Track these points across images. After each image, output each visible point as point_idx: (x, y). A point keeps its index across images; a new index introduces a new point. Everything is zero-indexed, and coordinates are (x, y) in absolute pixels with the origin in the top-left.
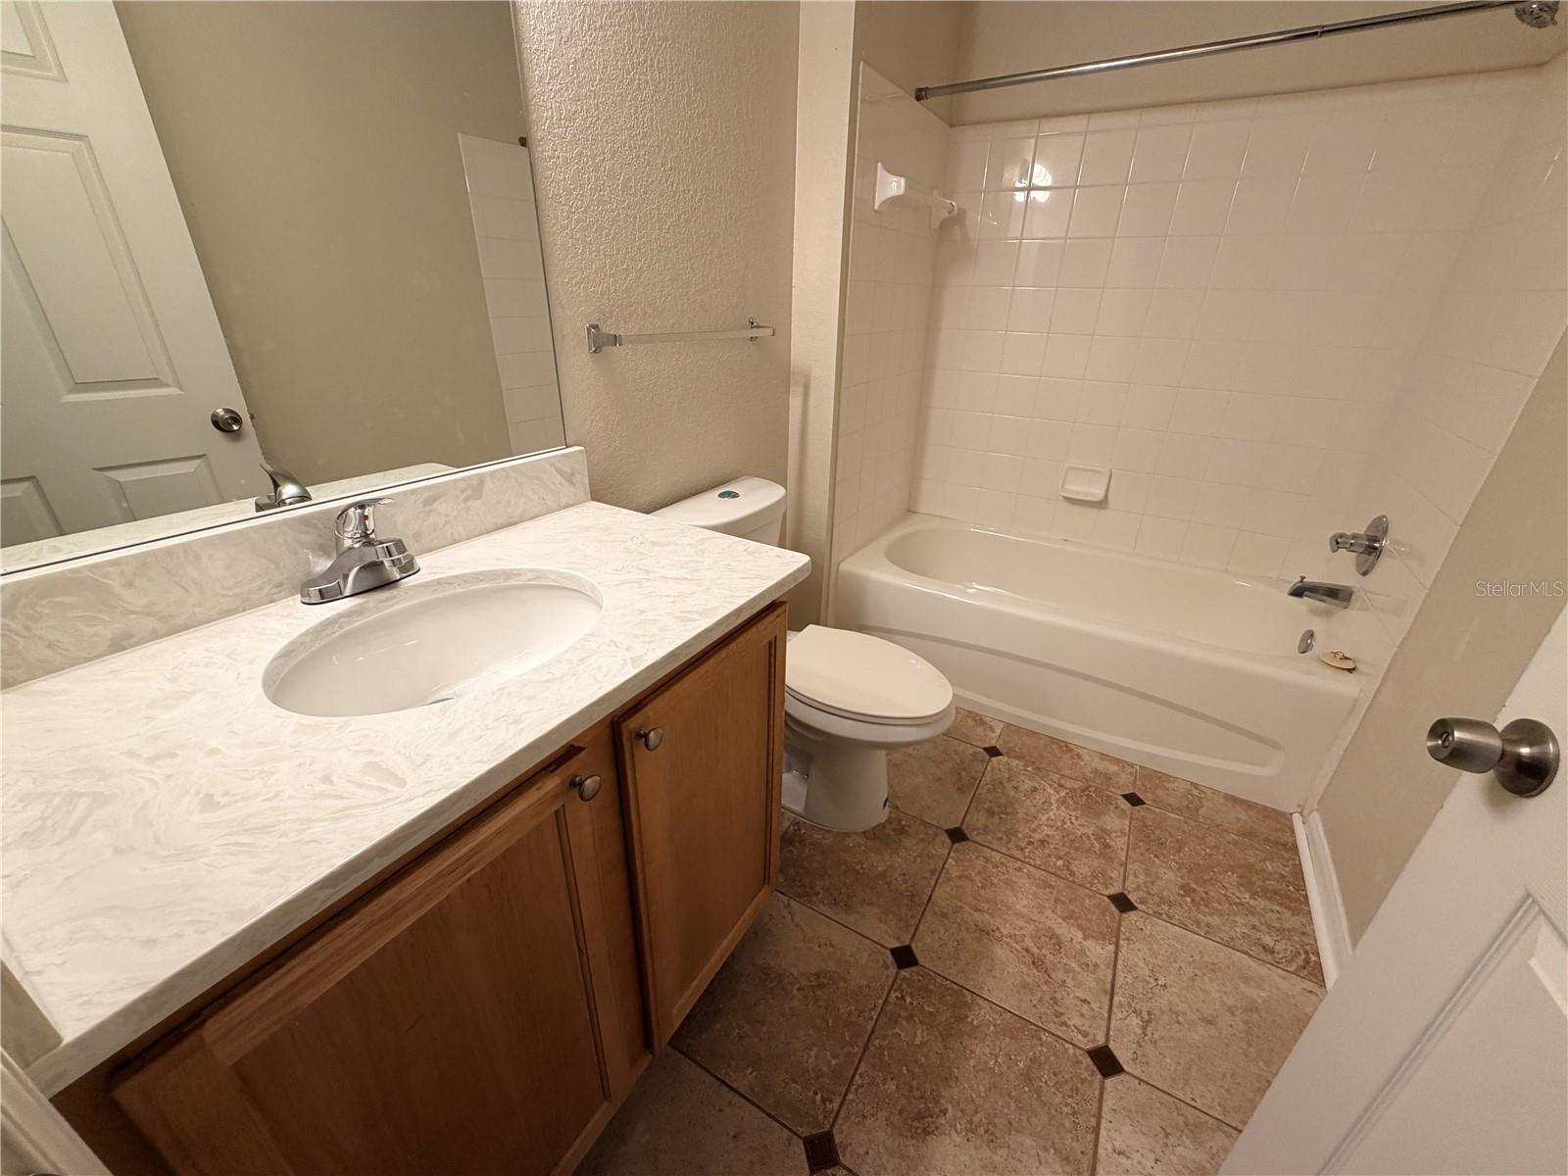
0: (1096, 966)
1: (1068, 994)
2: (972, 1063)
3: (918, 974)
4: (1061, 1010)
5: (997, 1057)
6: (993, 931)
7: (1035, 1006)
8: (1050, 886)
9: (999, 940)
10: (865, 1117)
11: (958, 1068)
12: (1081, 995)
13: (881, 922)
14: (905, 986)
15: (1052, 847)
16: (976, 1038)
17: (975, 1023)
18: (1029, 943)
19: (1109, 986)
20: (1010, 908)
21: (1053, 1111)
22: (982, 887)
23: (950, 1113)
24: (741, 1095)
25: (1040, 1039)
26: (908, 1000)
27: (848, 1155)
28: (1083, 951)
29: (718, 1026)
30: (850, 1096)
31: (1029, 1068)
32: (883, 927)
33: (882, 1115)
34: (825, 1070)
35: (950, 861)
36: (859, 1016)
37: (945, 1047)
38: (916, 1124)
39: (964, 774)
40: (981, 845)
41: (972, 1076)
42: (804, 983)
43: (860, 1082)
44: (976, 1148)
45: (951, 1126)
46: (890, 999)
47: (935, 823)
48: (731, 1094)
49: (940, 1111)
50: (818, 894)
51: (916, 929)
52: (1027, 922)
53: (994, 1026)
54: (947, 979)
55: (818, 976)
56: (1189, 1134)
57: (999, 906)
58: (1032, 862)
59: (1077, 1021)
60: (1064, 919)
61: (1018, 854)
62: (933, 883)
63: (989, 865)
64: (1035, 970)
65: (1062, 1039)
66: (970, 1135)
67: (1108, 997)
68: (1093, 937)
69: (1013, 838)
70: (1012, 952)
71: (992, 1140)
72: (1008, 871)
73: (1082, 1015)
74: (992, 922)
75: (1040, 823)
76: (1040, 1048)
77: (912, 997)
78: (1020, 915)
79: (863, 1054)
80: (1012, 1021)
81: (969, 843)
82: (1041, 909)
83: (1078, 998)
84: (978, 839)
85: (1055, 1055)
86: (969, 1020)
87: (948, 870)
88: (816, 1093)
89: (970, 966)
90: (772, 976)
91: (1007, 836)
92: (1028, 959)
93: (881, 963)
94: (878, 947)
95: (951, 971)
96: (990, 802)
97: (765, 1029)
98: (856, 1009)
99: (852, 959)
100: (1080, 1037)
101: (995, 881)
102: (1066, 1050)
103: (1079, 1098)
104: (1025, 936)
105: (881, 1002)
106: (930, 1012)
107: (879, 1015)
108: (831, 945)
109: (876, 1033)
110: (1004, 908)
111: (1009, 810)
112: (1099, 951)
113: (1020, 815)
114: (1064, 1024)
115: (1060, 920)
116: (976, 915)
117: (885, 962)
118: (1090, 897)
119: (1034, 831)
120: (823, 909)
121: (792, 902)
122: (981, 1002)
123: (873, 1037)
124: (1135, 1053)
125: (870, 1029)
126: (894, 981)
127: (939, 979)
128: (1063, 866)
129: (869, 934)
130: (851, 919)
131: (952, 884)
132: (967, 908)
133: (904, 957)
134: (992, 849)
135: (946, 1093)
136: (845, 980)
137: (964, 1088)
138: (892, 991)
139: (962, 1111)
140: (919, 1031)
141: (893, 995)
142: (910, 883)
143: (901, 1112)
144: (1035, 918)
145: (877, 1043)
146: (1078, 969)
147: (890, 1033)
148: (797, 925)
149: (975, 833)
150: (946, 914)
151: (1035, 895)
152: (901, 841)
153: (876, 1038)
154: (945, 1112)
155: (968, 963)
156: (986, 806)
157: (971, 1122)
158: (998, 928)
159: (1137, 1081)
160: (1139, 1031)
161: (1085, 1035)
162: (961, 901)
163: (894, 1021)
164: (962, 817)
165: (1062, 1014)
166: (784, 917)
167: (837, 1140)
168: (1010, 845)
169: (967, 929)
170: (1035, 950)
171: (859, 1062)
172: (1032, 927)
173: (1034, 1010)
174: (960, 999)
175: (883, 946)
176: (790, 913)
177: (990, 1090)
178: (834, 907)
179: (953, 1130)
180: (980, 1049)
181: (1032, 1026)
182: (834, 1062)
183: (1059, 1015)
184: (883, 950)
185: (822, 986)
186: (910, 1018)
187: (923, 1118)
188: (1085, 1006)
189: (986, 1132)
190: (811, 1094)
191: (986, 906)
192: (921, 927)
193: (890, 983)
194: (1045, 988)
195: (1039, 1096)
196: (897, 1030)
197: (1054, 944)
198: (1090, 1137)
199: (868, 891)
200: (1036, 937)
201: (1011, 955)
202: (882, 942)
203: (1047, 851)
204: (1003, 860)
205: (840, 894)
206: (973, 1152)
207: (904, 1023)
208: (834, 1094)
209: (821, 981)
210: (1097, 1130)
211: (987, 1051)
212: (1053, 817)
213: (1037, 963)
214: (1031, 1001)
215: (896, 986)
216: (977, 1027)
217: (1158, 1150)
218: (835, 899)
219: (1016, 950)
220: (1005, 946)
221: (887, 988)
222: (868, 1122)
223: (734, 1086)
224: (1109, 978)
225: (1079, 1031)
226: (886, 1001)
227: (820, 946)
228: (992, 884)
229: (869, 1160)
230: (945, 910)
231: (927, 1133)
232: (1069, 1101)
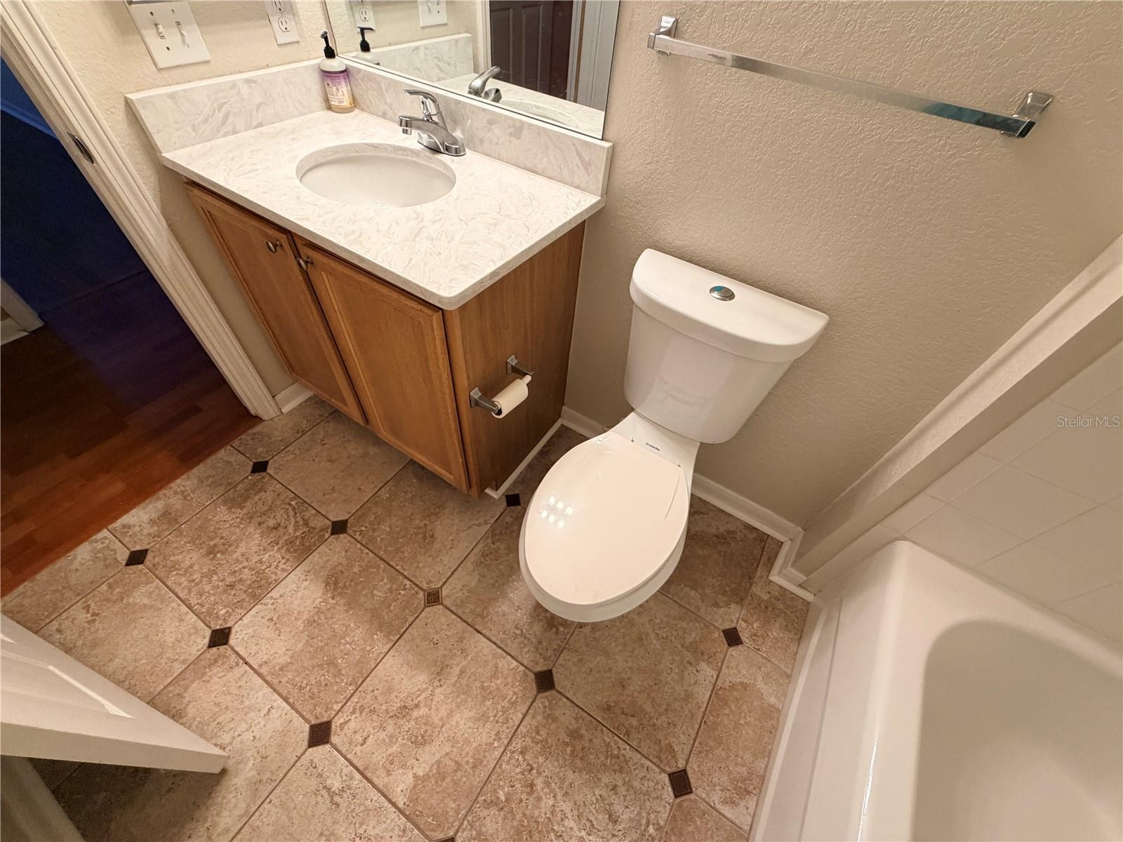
0: (389, 773)
1: (373, 728)
2: (352, 625)
3: (419, 604)
4: (364, 714)
5: (350, 644)
6: (440, 680)
7: (373, 691)
8: (475, 767)
9: (431, 682)
10: (347, 551)
11: (353, 613)
12: (370, 740)
13: (463, 586)
14: (412, 592)
15: (524, 796)
16: (365, 633)
17: (375, 636)
18: (423, 711)
19: (369, 775)
20: (458, 707)
21: (307, 672)
22: (483, 686)
23: (331, 601)
24: (378, 491)
25: (351, 684)
26: (402, 592)
27: (333, 540)
28: (404, 766)
29: (415, 481)
30: (359, 545)
31: (336, 666)
32: (459, 587)
33: (344, 562)
34: (376, 534)
35: (515, 663)
36: (400, 558)
37: (366, 610)
38: (333, 579)
39: (634, 722)
40: (532, 704)
41: (345, 622)
42: (429, 528)
43: (364, 552)
44: (309, 611)
45: (325, 599)
46: (406, 580)
47: (560, 661)
48: (379, 487)
49: (334, 596)
50: (493, 544)
51: (452, 612)
52: (441, 719)
53: (369, 651)
54: (410, 625)
55: (432, 536)
56: (255, 780)
57: (462, 696)
58: (506, 758)
59: (352, 725)
60: (438, 762)
61: (518, 744)
62: (494, 639)
63: (506, 704)
64: (398, 705)
65: (345, 704)
66: (316, 610)
67: (361, 769)
68: (415, 787)
69: (538, 748)
70: (419, 690)
71: (310, 623)
72: (497, 722)
73: (355, 732)
74: (448, 682)
75: (559, 797)
76: (345, 681)
77: (404, 595)
78: (450, 714)
79: (378, 557)
80: (369, 666)
81: (535, 692)
82: (453, 740)
83: (369, 736)
84: (538, 704)
85: (337, 691)
86: (378, 633)
87: (504, 658)
88: (366, 528)
89: (415, 648)
90: (437, 510)
91: (542, 741)
92: (409, 703)
93: (433, 580)
94: (444, 580)
95: (415, 630)
96: (591, 740)
97: (407, 504)
98: (404, 557)
99: (438, 560)
100: (342, 721)
101: (488, 703)
102: (337, 703)
103: (307, 697)
104: (430, 709)
105: (406, 574)
106: (390, 606)
107: (397, 570)
108: (451, 548)
109: (388, 567)
110: (459, 700)
111: (579, 763)
112: (401, 785)
113: (571, 775)
114: (353, 712)
115: (438, 756)
116: (456, 670)
117: (432, 582)
118: (457, 811)
119: (548, 784)
120: (480, 546)
121: (489, 526)
122: (388, 646)
123: (386, 564)
124: (315, 767)
125: (391, 563)
126: (417, 586)
127: (412, 619)
128: (498, 798)
129: (455, 575)
130: (469, 565)
131: (490, 657)
132: (464, 663)
133: (433, 598)
134: (525, 716)
135: (342, 602)
136: (425, 553)
137: (340, 615)
138: (410, 583)
139: (329, 609)
140: (380, 594)
141: (408, 583)
142: (495, 619)
143: (342, 572)
144: (444, 729)
145: (382, 566)
146: (391, 750)
147: (385, 576)
148: (470, 527)
149: (547, 704)
150: (461, 642)
151: (467, 742)
152: (540, 620)
153: (385, 566)
154: (333, 598)
155: (417, 646)
156: (583, 732)
157: (322, 613)
158: (441, 686)
159: (299, 755)
160: (328, 783)
161: (342, 726)
162: (472, 659)
163: (392, 580)
164: (568, 695)
165: (361, 713)
166: (477, 520)
167: (342, 536)
168: (528, 739)
169: (445, 656)
170: (415, 714)
171: (375, 554)
172: (436, 721)
173: (371, 689)
174: (396, 632)
175: (445, 583)
176: (480, 523)
177: (334, 631)
178: (481, 553)
179: (322, 600)
180: (359, 634)
181: (360, 682)
182: (379, 539)
183: (362, 709)
184: (441, 583)
185: (425, 538)
186: (390, 590)
187: (335, 584)
188: (360, 740)
189: (314, 621)
190: (367, 525)
191: (464, 682)
192: (454, 617)
193: (417, 583)
194: (384, 707)
195: (318, 666)
196: (385, 580)
197: (417, 737)
198: (285, 693)
199: (491, 581)
200: (427, 721)
201: (416, 688)
202: (447, 584)
203: (518, 786)
204: (511, 723)
205: (491, 560)
206: (308, 609)
207: (388, 586)
208: (363, 537)
209: (428, 538)
210: (286, 700)
211: (356, 639)
212: (566, 823)
213: (405, 711)
214: (378, 690)
215: (414, 586)
216: (373, 637)
217: (258, 745)
218: (487, 555)
219: (419, 696)
220: (424, 686)
221: (413, 579)
222: (343, 553)
223: (383, 489)
224: (375, 780)
225: (346, 722)
226: (405, 577)
227: (452, 540)
228: (484, 699)
229: (327, 550)
230: (465, 641)
231: (327, 584)
232: (308, 688)
